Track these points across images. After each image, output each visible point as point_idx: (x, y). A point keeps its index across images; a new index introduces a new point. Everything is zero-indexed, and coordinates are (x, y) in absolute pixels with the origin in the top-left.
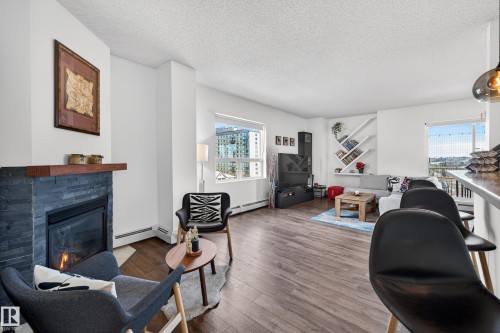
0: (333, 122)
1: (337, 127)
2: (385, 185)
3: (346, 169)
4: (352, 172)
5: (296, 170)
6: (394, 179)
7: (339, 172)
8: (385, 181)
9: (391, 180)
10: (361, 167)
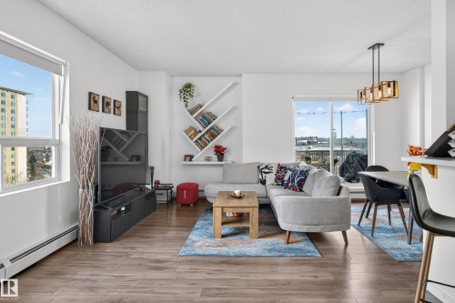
0: (181, 83)
2: (255, 176)
3: (200, 156)
4: (208, 159)
5: (116, 159)
6: (266, 167)
7: (190, 160)
8: (255, 171)
9: (263, 169)
10: (220, 152)
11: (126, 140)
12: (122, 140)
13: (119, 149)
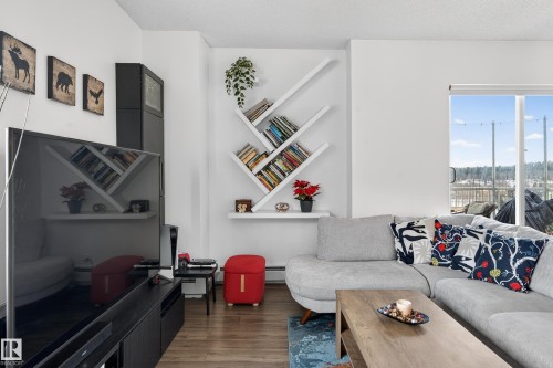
0: (227, 58)
1: (241, 73)
2: (386, 245)
3: (265, 201)
4: (283, 208)
5: (99, 208)
6: (410, 226)
7: (249, 210)
8: (386, 234)
9: (402, 232)
10: (306, 194)
11: (119, 171)
12: (112, 171)
13: (105, 188)
